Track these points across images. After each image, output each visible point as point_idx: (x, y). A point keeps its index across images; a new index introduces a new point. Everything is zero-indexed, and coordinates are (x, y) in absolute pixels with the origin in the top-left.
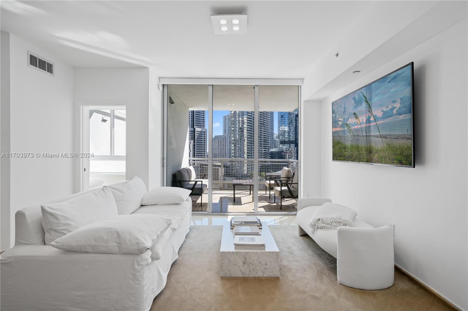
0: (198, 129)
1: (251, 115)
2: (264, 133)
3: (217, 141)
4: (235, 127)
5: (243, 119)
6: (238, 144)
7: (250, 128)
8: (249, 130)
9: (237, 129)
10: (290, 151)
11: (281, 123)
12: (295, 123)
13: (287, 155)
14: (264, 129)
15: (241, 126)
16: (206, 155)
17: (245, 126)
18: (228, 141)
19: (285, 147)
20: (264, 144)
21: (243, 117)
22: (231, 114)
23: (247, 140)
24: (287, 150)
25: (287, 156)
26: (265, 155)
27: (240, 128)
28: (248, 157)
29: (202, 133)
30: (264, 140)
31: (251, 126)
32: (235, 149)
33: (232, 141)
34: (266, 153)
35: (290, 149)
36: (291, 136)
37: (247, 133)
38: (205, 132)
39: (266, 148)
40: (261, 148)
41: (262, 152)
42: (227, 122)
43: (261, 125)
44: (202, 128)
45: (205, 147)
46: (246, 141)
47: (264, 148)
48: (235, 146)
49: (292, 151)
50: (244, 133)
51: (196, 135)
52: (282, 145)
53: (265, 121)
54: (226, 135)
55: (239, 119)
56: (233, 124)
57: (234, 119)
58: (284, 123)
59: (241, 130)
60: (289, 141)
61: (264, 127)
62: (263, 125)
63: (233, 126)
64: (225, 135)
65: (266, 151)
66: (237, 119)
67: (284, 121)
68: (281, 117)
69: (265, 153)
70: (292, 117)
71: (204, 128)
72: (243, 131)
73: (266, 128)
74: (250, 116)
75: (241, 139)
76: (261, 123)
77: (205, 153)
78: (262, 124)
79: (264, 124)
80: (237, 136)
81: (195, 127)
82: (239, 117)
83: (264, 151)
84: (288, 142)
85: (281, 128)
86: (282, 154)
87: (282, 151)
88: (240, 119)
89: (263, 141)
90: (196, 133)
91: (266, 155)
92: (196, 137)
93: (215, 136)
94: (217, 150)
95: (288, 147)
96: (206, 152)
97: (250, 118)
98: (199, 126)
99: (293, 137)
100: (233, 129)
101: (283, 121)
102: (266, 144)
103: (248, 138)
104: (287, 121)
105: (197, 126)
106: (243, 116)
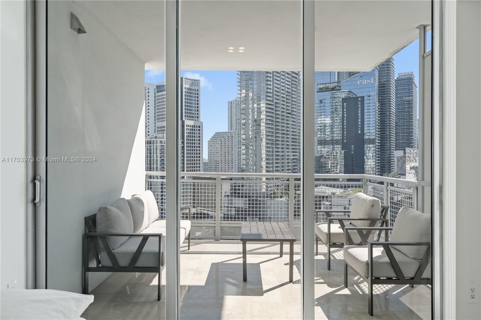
0: (189, 123)
1: (272, 100)
2: (293, 128)
3: (219, 140)
4: (247, 119)
5: (259, 106)
6: (251, 145)
7: (270, 120)
8: (269, 124)
9: (250, 121)
10: (334, 155)
11: (319, 111)
12: (341, 112)
13: (330, 162)
14: (293, 121)
15: (256, 117)
16: (201, 162)
17: (263, 117)
18: (235, 141)
19: (325, 150)
20: (292, 145)
21: (260, 103)
22: (241, 98)
23: (266, 139)
24: (330, 154)
25: (328, 164)
26: (294, 162)
27: (255, 121)
28: (268, 165)
29: (196, 128)
30: (293, 138)
31: (272, 117)
32: (247, 154)
33: (242, 141)
34: (296, 159)
35: (334, 153)
36: (336, 132)
37: (267, 127)
38: (199, 127)
39: (296, 152)
40: (288, 152)
41: (289, 157)
42: (234, 110)
43: (288, 115)
44: (195, 120)
45: (199, 150)
46: (264, 140)
47: (293, 152)
48: (247, 148)
49: (337, 156)
50: (262, 128)
51: (186, 131)
52: (321, 146)
53: (293, 110)
54: (233, 131)
55: (253, 106)
56: (243, 114)
57: (245, 106)
58: (325, 112)
59: (257, 122)
60: (332, 140)
61: (293, 118)
62: (290, 115)
63: (243, 116)
64: (231, 131)
65: (296, 155)
66: (250, 106)
67: (324, 108)
68: (319, 102)
69: (294, 159)
70: (337, 102)
71: (198, 120)
72: (260, 125)
73: (296, 120)
74: (270, 101)
75: (256, 137)
76: (288, 112)
77: (199, 160)
78: (290, 113)
79: (293, 113)
80: (250, 133)
81: (184, 119)
82: (253, 103)
83: (293, 155)
84: (331, 142)
85: (319, 119)
86: (321, 161)
87: (322, 156)
88: (255, 105)
89: (290, 140)
90: (186, 127)
91: (296, 162)
92: (186, 135)
93: (216, 133)
94: (219, 155)
95: (331, 150)
96: (201, 159)
97: (270, 104)
98: (190, 117)
99: (339, 133)
100: (243, 121)
101: (322, 108)
102: (296, 145)
103: (267, 136)
104: (328, 109)
105: (186, 118)
106: (260, 101)
